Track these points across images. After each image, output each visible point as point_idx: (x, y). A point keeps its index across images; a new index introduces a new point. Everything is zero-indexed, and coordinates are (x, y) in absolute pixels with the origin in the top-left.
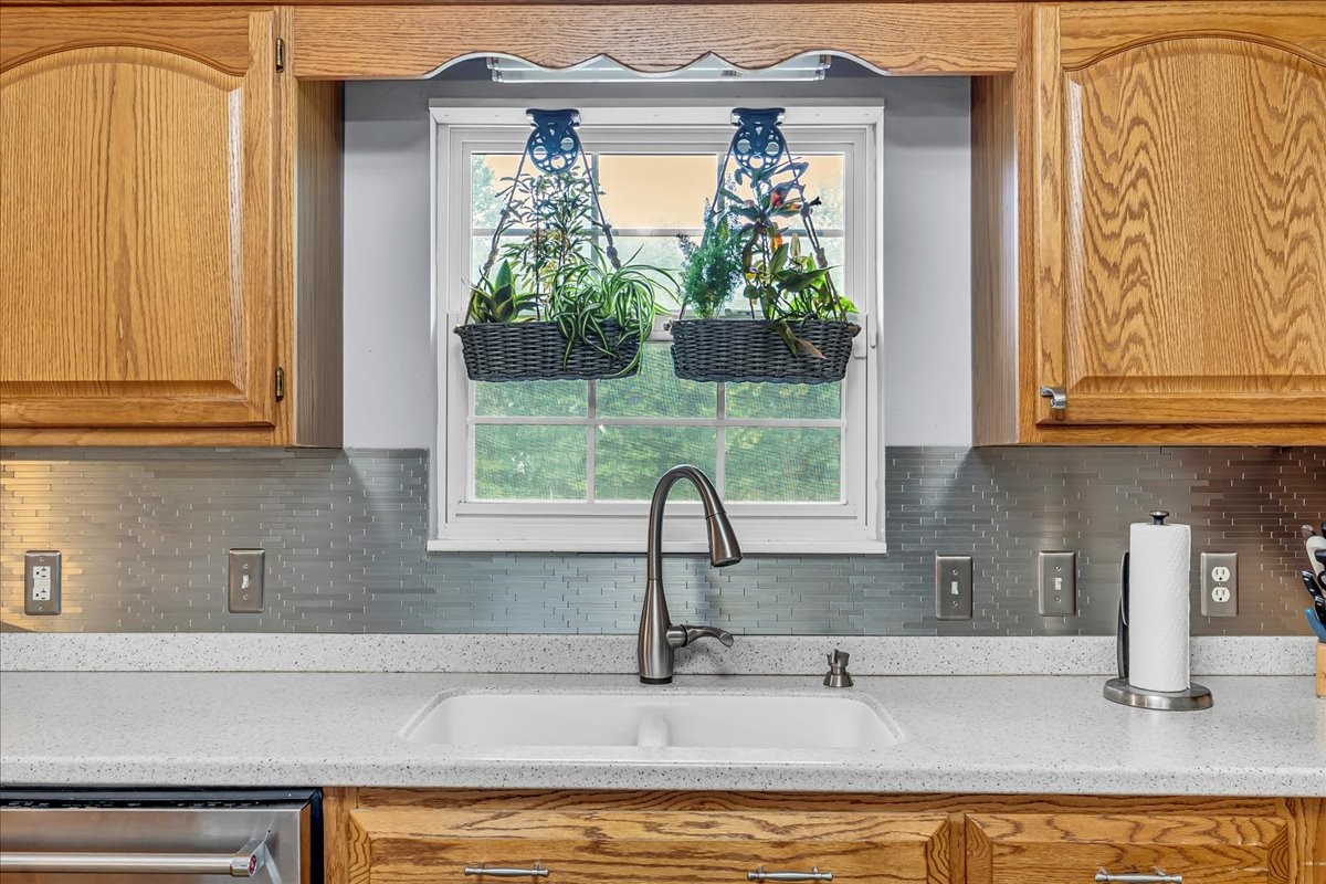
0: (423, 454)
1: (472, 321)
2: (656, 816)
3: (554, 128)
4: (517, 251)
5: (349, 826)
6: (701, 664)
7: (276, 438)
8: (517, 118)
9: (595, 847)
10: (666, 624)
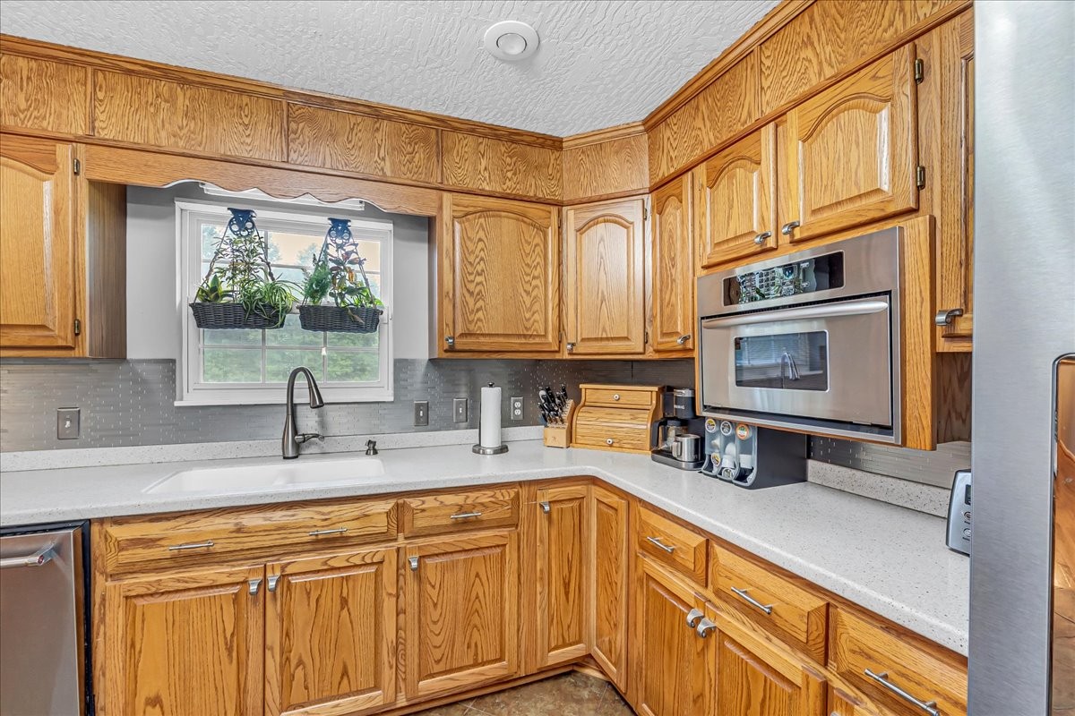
0: (173, 361)
1: (198, 301)
2: (269, 514)
3: (242, 217)
4: (223, 271)
5: (106, 537)
6: (313, 449)
7: (76, 353)
8: (224, 211)
9: (239, 530)
10: (295, 432)
